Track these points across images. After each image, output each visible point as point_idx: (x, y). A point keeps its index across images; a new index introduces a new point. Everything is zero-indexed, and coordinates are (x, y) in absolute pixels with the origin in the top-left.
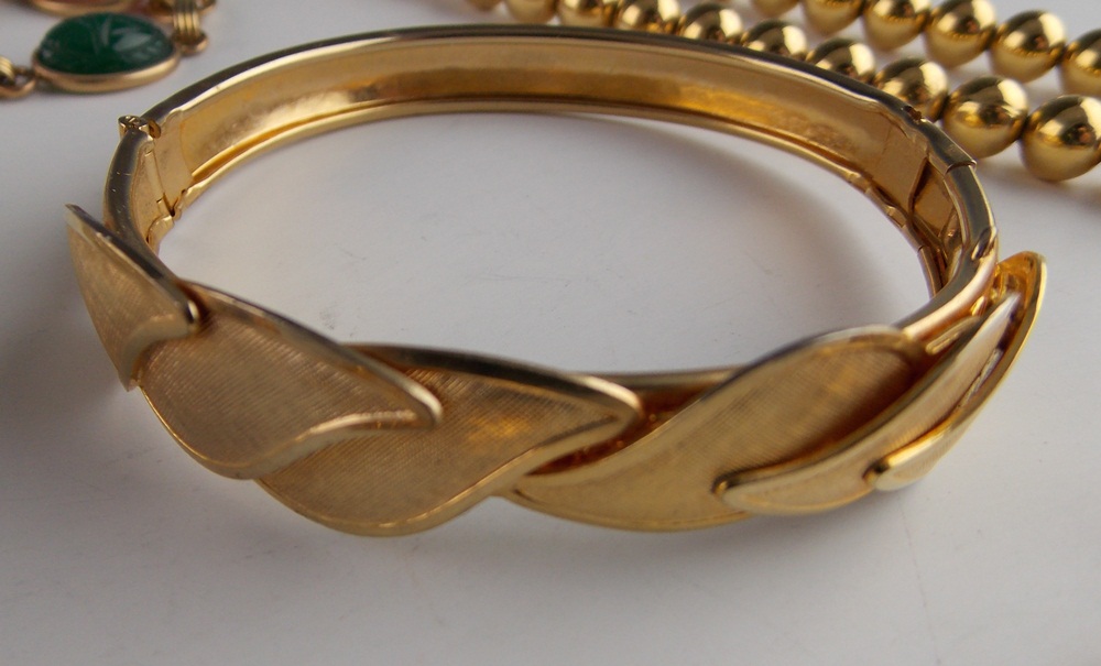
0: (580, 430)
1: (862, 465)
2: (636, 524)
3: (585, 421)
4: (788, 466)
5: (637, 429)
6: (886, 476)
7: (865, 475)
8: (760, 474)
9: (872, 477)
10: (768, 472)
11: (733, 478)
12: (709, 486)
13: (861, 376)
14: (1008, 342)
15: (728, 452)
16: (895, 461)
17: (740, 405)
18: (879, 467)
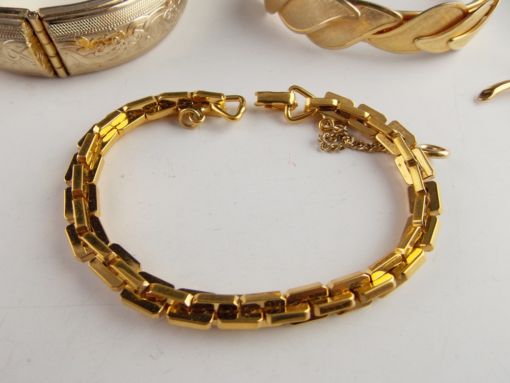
0: (389, 23)
1: (448, 39)
2: (393, 51)
3: (390, 21)
4: (433, 36)
5: (400, 24)
6: (452, 42)
7: (447, 42)
8: (425, 38)
9: (449, 43)
10: (426, 38)
11: (418, 38)
12: (412, 41)
13: (449, 18)
14: (487, 14)
15: (419, 31)
16: (454, 39)
17: (425, 18)
18: (451, 40)
